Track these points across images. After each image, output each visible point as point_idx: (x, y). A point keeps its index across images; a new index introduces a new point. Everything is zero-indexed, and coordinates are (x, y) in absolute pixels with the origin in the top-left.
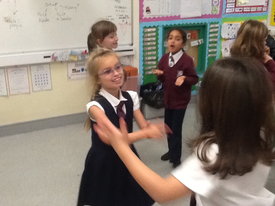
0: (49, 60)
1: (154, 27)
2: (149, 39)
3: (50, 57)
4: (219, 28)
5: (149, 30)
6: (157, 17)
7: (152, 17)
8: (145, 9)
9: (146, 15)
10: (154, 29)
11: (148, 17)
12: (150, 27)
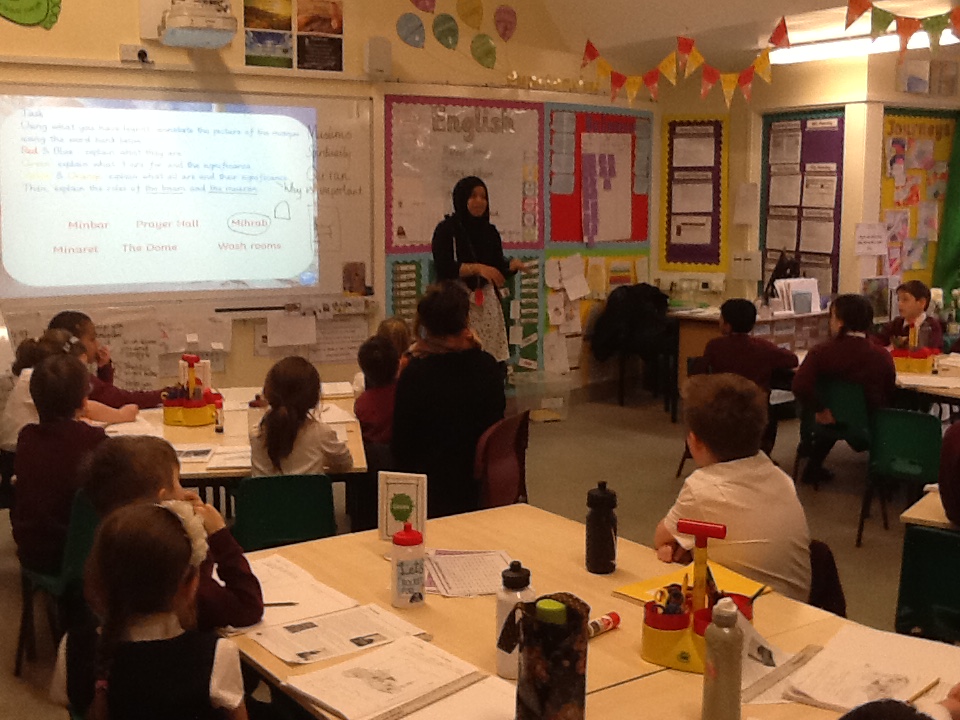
1: (413, 263)
2: (403, 285)
4: (540, 267)
5: (404, 268)
6: (417, 245)
7: (409, 245)
8: (395, 231)
9: (397, 241)
10: (413, 267)
11: (401, 245)
12: (405, 263)
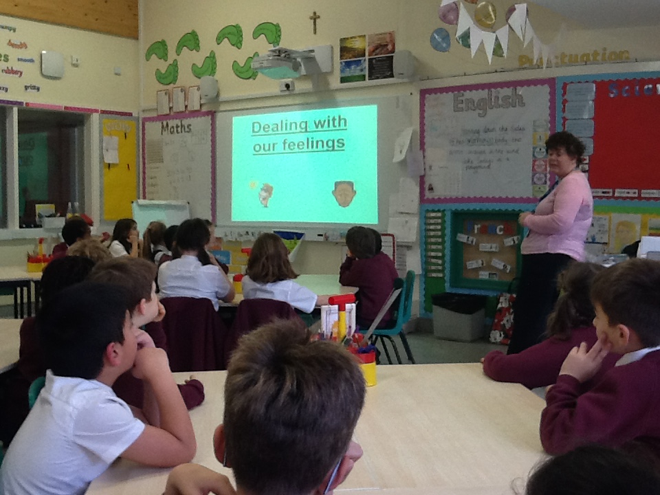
0: (321, 239)
1: (439, 211)
2: (432, 227)
3: (321, 235)
5: (433, 215)
6: (443, 198)
7: (436, 198)
8: (427, 186)
9: (428, 195)
10: (439, 215)
11: (430, 197)
12: (433, 211)
